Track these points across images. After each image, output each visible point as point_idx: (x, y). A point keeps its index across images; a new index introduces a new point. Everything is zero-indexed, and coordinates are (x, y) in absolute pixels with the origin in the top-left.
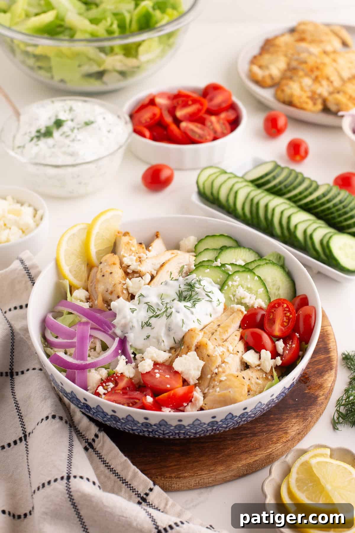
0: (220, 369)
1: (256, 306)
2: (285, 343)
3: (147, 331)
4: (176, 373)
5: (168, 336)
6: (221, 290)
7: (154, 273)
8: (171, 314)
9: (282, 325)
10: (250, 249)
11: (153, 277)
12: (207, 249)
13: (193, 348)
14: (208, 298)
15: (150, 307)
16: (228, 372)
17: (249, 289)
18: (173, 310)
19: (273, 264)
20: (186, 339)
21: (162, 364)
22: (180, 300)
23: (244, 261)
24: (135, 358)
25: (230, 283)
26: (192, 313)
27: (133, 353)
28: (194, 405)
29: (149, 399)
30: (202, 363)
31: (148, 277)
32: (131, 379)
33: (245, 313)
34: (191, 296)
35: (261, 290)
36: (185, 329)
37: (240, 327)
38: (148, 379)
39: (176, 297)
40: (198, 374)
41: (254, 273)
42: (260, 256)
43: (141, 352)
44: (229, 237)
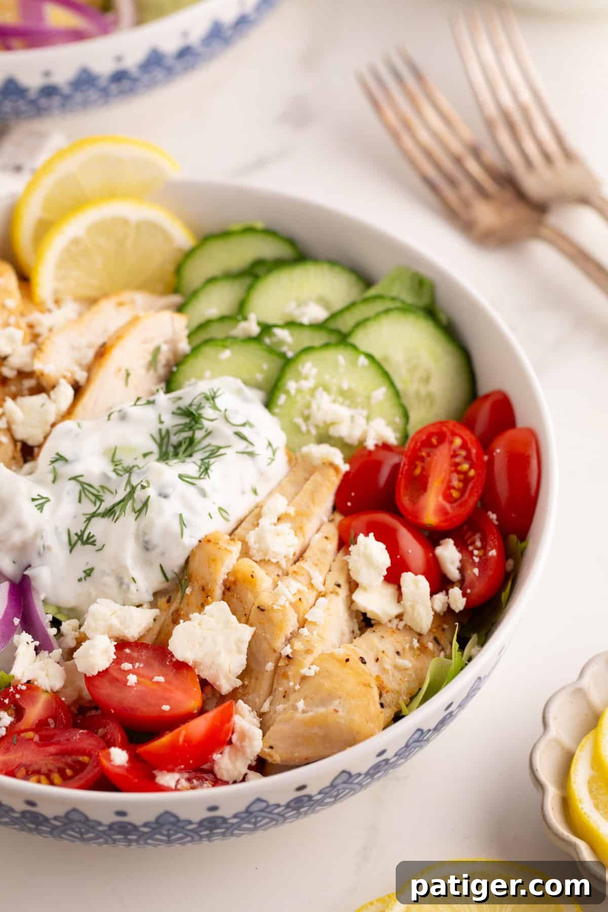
0: (298, 645)
1: (370, 445)
2: (461, 545)
3: (85, 555)
4: (181, 667)
5: (147, 563)
6: (268, 404)
7: (81, 376)
8: (146, 504)
9: (447, 497)
10: (333, 262)
11: (78, 389)
12: (211, 280)
13: (218, 591)
14: (241, 445)
15: (85, 489)
16: (318, 649)
17: (347, 396)
18: (151, 492)
19: (406, 309)
20: (194, 565)
21: (138, 645)
22: (164, 457)
23: (323, 301)
24: (59, 634)
25: (291, 385)
26: (203, 493)
27: (56, 623)
28: (239, 751)
29: (119, 757)
30: (246, 632)
31: (65, 393)
32: (56, 695)
33: (345, 468)
34: (191, 441)
35: (381, 393)
36: (190, 541)
37: (335, 508)
38: (106, 691)
39: (154, 448)
40: (238, 662)
41: (354, 347)
42: (365, 280)
43: (76, 613)
44: (269, 232)
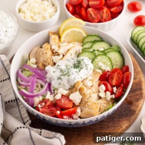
0: (89, 100)
1: (106, 71)
2: (117, 88)
3: (60, 81)
4: (71, 100)
5: (68, 84)
6: (92, 62)
7: (64, 54)
8: (70, 75)
9: (116, 81)
10: (106, 42)
11: (64, 56)
12: (87, 42)
13: (78, 90)
14: (86, 67)
15: (61, 70)
16: (92, 101)
17: (104, 63)
18: (71, 73)
19: (116, 51)
20: (76, 86)
21: (65, 96)
22: (74, 68)
23: (104, 48)
24: (54, 92)
25: (96, 60)
26: (78, 75)
27: (54, 90)
28: (77, 115)
29: (58, 112)
30: (81, 97)
31: (61, 56)
32: (52, 101)
33: (101, 74)
34: (79, 66)
35: (109, 63)
36: (75, 82)
37: (99, 80)
38: (59, 102)
39: (73, 66)
40: (79, 101)
41: (106, 56)
42: (111, 46)
43: (57, 89)
44: (98, 36)
